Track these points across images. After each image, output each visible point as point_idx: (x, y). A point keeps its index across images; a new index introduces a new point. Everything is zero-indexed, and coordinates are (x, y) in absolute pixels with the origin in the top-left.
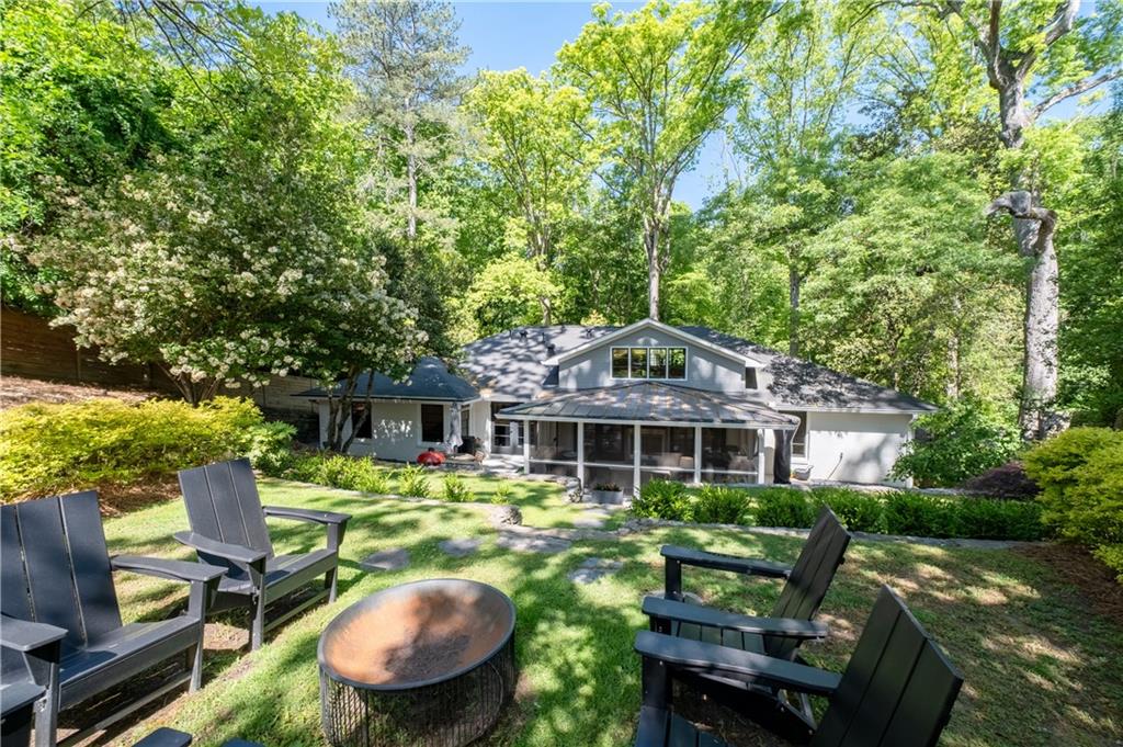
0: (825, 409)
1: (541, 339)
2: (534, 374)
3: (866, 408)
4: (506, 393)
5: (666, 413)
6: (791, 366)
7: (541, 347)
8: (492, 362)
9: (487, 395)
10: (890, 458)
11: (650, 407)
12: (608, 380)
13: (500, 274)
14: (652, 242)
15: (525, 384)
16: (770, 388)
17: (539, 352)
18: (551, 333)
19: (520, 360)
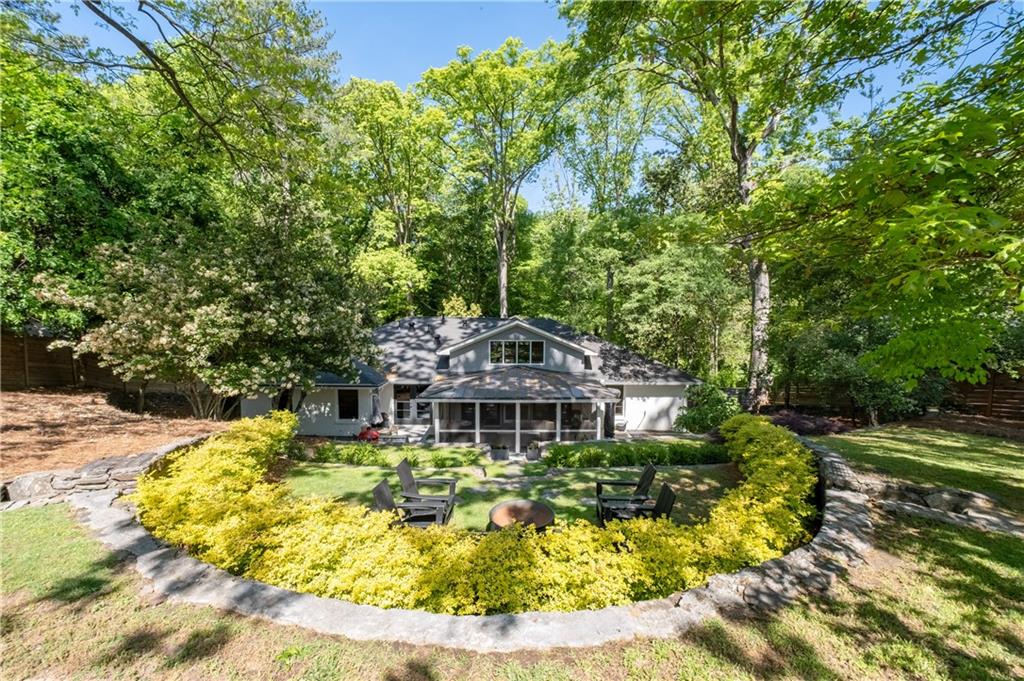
0: (636, 383)
1: (426, 329)
2: (427, 361)
3: (660, 382)
4: (408, 377)
5: (539, 393)
6: (613, 352)
7: (427, 337)
8: (390, 350)
9: (392, 379)
10: (674, 414)
11: (526, 388)
12: (489, 366)
13: (374, 264)
14: (502, 237)
15: (423, 369)
16: (600, 368)
17: (427, 341)
18: (434, 323)
19: (413, 349)
